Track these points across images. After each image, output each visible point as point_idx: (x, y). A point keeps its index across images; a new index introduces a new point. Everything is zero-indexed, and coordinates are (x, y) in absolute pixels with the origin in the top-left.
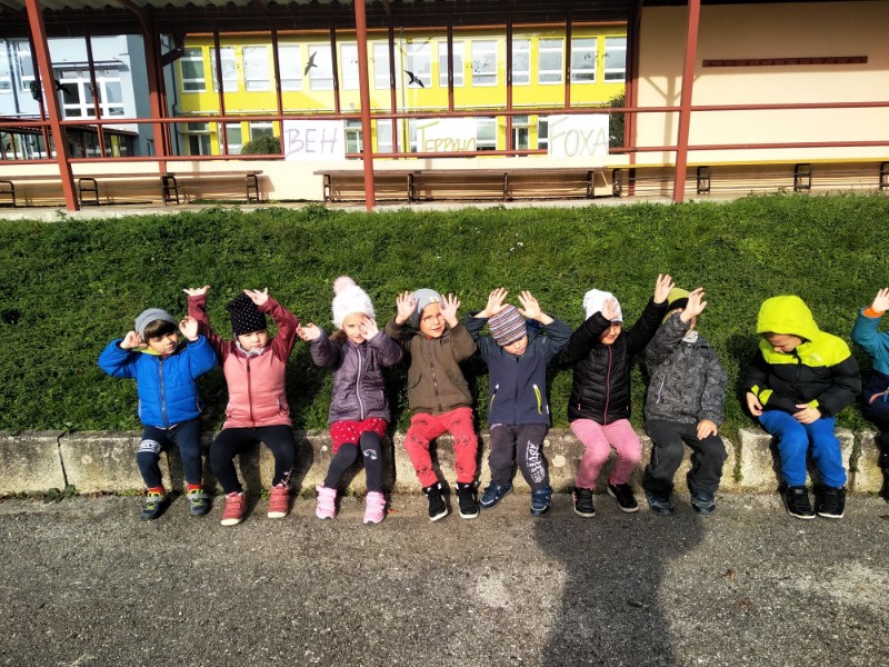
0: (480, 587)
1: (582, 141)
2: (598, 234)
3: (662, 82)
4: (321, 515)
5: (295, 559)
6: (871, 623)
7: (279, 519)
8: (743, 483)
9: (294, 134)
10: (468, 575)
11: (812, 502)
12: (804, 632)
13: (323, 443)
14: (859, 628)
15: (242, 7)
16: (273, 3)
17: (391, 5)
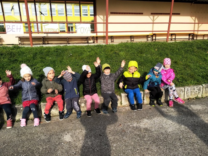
0: (65, 137)
2: (89, 52)
3: (102, 17)
4: (22, 126)
5: (15, 138)
6: (148, 131)
7: (10, 129)
8: (123, 105)
9: (8, 27)
10: (62, 135)
11: (136, 107)
12: (135, 135)
13: (21, 107)
14: (146, 132)
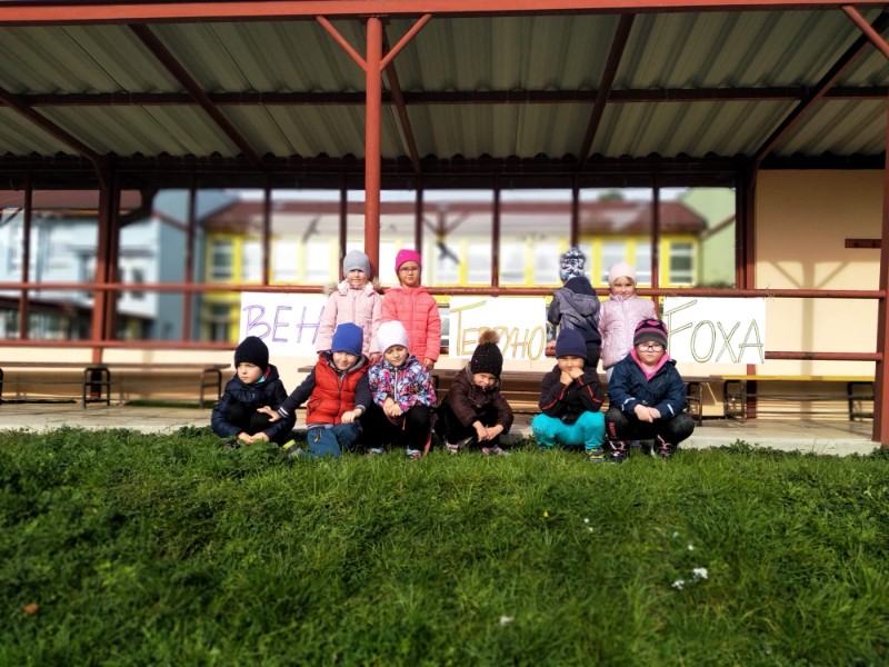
1: (720, 340)
9: (256, 312)
15: (230, 159)
16: (270, 155)
17: (422, 161)
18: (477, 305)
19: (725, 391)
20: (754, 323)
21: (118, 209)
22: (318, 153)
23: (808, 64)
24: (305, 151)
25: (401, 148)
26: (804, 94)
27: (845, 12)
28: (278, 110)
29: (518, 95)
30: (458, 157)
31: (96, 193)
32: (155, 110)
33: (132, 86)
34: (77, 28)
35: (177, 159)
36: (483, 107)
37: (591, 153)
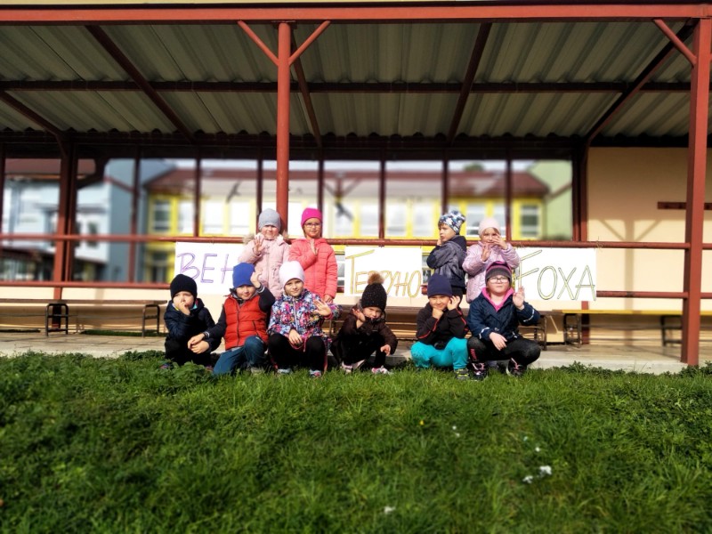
9: (188, 259)
15: (168, 135)
16: (200, 132)
17: (323, 138)
18: (367, 253)
19: (565, 322)
20: (587, 269)
21: (76, 174)
22: (239, 130)
23: (627, 64)
24: (229, 129)
25: (306, 127)
26: (625, 88)
27: (657, 25)
28: (207, 96)
29: (399, 86)
30: (352, 135)
31: (58, 162)
32: (107, 95)
33: (87, 75)
34: (43, 28)
35: (124, 134)
36: (372, 96)
37: (458, 133)
